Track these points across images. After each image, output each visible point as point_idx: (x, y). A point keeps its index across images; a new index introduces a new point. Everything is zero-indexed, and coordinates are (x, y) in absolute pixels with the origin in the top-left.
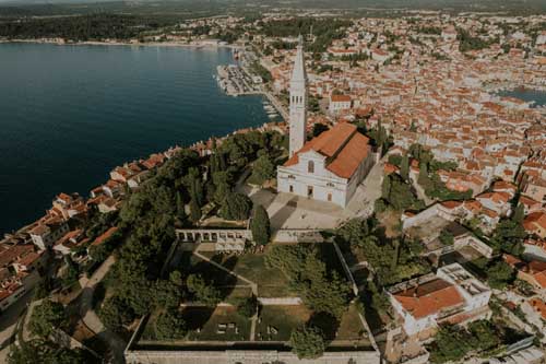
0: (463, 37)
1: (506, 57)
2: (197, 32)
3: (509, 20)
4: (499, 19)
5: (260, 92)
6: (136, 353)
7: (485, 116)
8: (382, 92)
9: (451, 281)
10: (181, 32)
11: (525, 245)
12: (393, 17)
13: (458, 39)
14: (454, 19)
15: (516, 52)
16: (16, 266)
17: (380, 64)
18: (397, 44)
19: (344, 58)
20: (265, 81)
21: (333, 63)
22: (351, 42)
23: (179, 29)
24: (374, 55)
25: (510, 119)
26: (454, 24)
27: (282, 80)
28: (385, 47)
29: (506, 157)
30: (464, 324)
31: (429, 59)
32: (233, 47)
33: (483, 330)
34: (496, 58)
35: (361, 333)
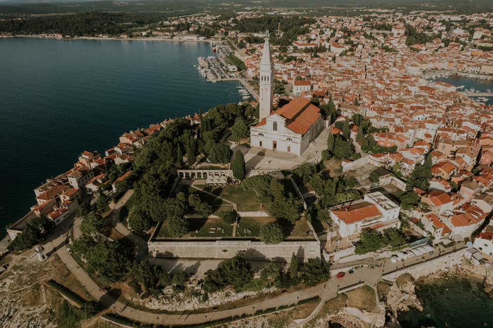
0: (410, 32)
1: (445, 50)
2: (179, 28)
3: (453, 18)
4: (444, 17)
5: (235, 79)
6: (156, 243)
7: (419, 96)
8: (337, 78)
9: (373, 202)
10: (165, 29)
11: (430, 182)
12: (352, 15)
13: (406, 34)
14: (405, 17)
15: (454, 46)
16: (61, 197)
17: (337, 55)
18: (353, 39)
19: (307, 51)
20: (239, 70)
21: (298, 55)
22: (313, 37)
23: (162, 25)
24: (332, 48)
25: (438, 99)
26: (404, 22)
27: (254, 69)
28: (342, 41)
29: (426, 124)
30: (380, 230)
31: (379, 52)
32: (211, 41)
33: (393, 233)
34: (437, 51)
35: (308, 232)
